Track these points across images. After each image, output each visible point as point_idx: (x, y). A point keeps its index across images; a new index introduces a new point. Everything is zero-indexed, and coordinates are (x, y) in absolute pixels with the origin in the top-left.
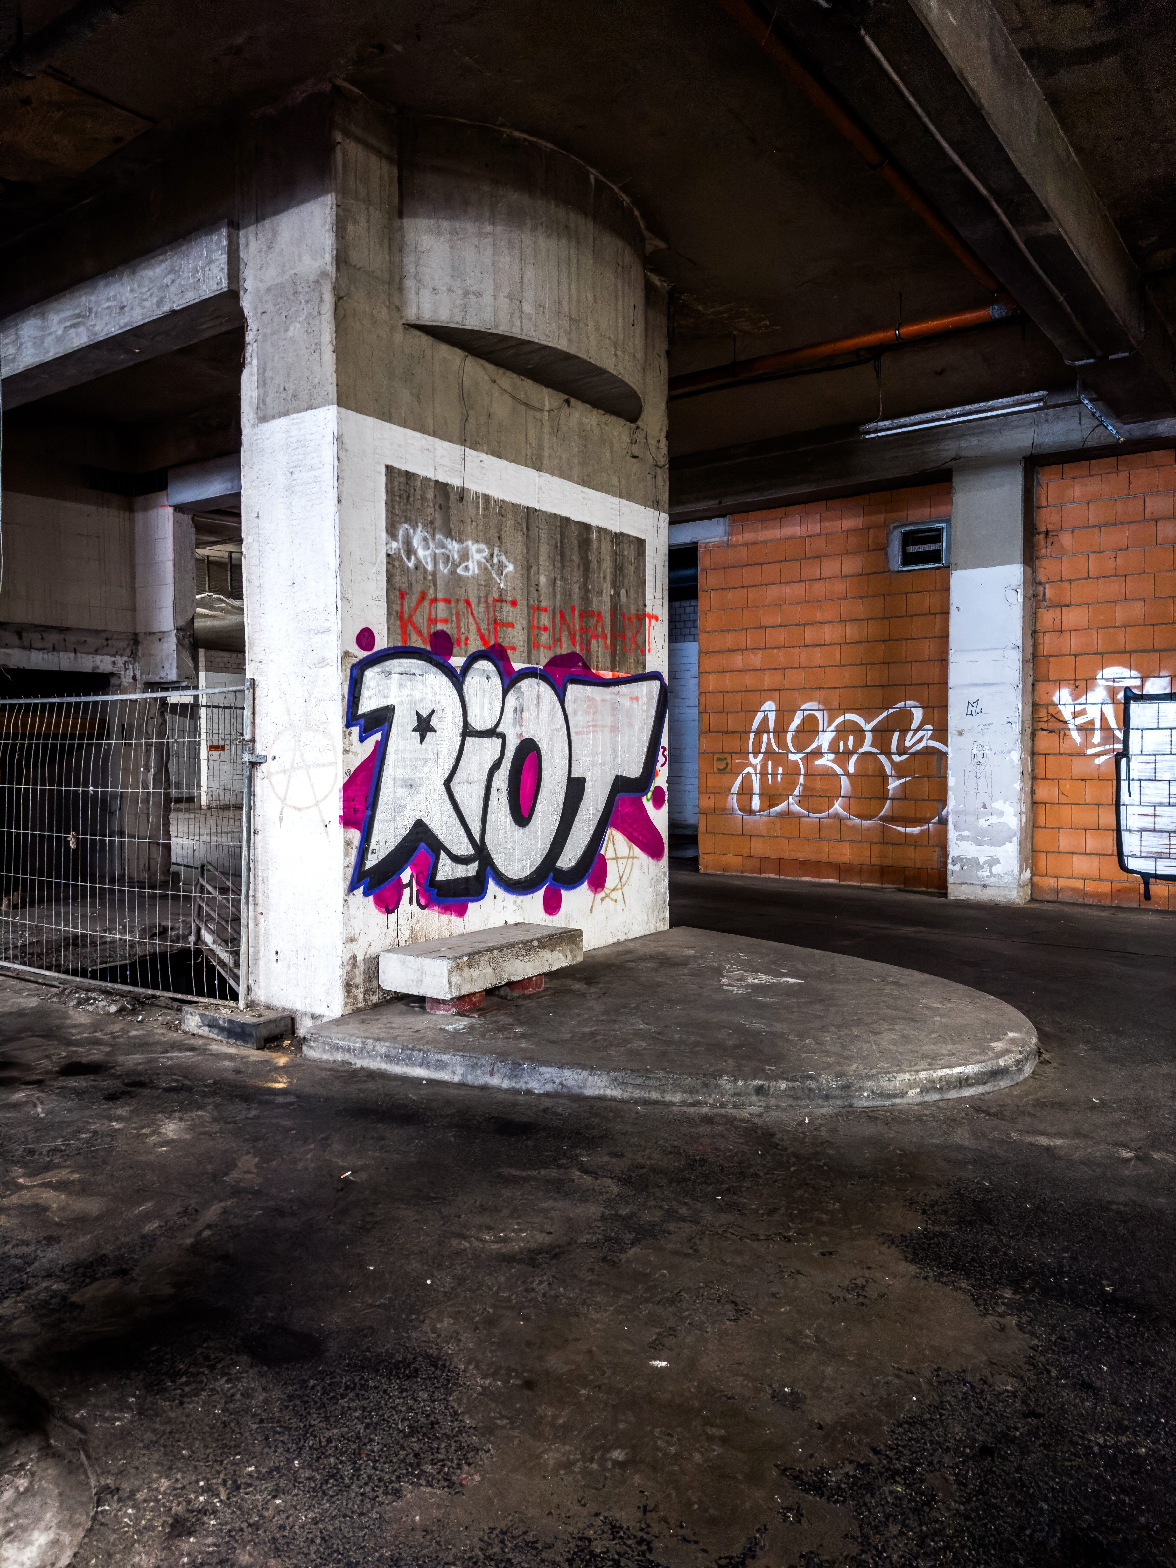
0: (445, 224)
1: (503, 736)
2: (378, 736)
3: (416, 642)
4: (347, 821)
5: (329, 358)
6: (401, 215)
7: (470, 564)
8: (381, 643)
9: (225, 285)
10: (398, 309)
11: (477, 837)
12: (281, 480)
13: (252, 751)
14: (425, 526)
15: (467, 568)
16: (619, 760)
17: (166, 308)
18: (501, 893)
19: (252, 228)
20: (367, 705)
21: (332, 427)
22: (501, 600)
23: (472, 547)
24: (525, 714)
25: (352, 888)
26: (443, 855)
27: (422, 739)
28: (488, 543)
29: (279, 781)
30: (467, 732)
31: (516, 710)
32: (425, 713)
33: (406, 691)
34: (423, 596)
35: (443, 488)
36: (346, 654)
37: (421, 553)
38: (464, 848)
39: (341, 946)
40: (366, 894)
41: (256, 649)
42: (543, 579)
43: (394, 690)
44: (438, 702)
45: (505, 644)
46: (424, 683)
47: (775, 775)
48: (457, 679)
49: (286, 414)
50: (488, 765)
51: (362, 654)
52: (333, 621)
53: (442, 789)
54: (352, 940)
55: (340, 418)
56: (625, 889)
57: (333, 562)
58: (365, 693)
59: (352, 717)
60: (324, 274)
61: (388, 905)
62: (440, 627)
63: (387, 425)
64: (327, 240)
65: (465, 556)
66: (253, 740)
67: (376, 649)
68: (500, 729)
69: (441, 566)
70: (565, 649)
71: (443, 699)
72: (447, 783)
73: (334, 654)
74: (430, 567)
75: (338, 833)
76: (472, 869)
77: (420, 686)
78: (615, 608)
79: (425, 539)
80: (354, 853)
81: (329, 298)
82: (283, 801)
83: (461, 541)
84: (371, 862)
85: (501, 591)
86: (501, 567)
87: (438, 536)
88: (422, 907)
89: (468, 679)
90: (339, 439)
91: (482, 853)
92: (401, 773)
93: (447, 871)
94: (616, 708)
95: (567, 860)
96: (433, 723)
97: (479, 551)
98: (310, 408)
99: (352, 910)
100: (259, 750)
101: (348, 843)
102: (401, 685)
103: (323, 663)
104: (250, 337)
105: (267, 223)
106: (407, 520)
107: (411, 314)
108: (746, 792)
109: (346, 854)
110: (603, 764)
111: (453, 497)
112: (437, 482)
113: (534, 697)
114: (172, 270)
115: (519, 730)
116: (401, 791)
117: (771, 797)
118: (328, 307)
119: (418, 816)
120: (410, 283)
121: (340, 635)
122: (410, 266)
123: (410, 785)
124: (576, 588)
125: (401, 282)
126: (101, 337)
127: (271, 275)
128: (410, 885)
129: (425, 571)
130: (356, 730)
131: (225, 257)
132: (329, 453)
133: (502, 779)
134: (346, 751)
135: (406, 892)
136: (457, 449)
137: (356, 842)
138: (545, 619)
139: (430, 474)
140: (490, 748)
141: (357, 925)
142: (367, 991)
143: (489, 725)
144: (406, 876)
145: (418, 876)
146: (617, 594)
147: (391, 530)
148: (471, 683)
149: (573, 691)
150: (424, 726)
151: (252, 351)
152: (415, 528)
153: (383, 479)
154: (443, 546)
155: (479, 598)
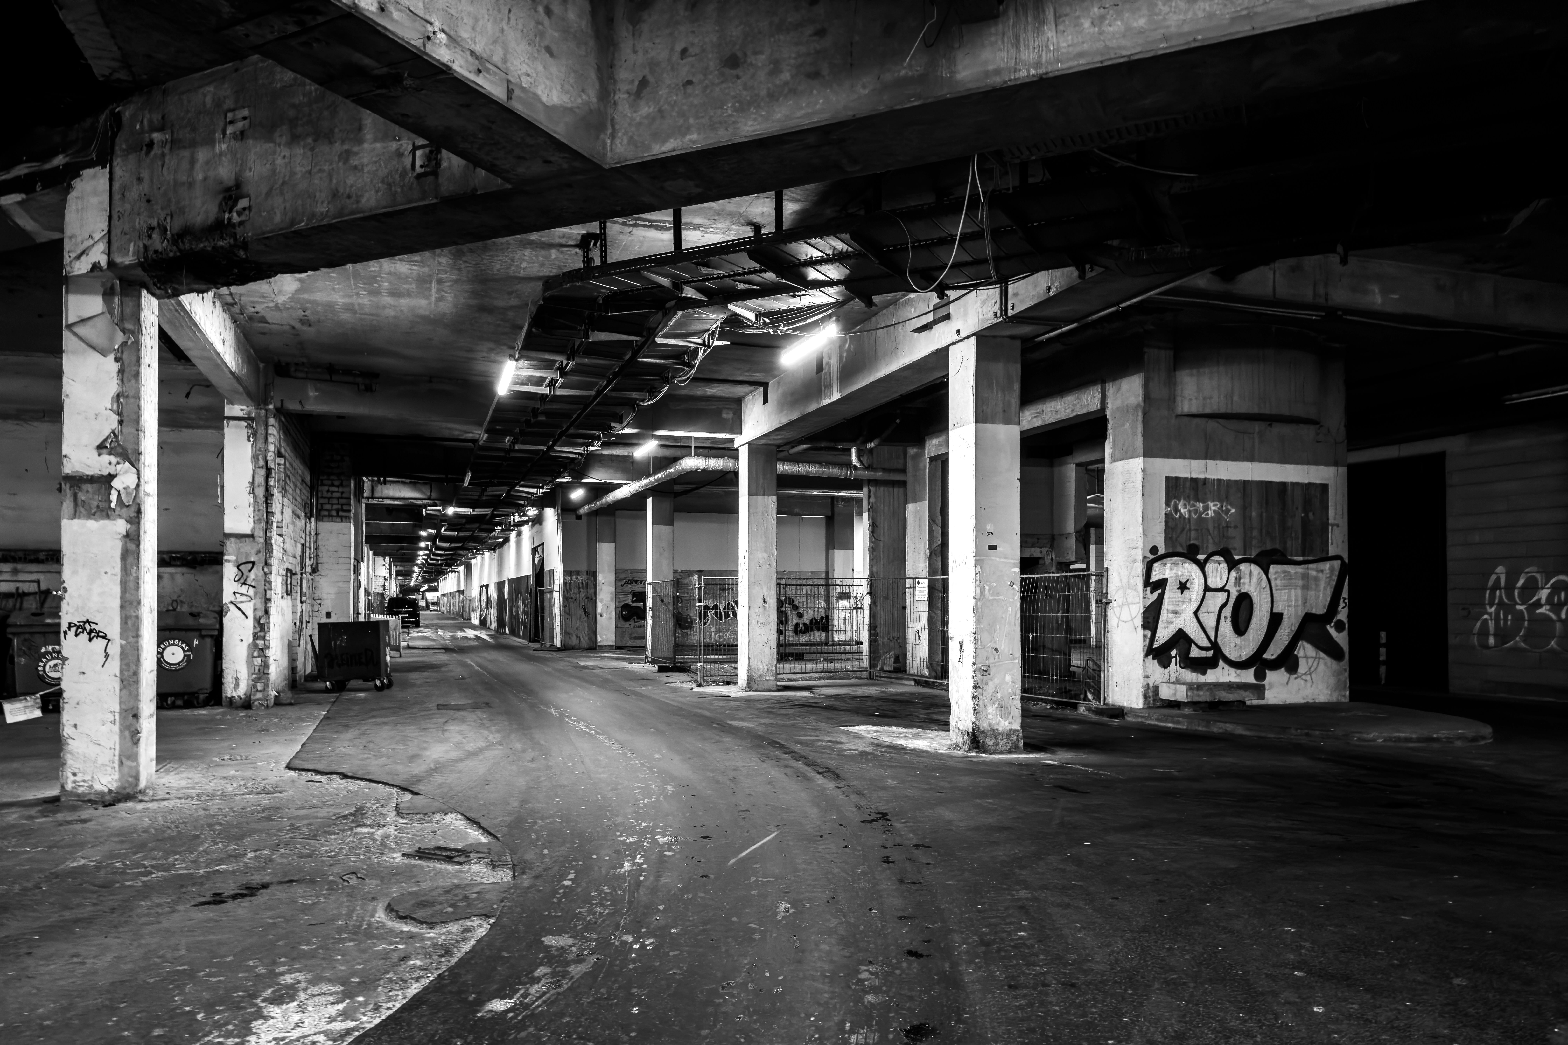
0: (1195, 371)
1: (1228, 591)
2: (1159, 591)
3: (1180, 550)
4: (1145, 627)
5: (1140, 439)
6: (1175, 370)
7: (1209, 512)
8: (1162, 551)
9: (1099, 407)
10: (1173, 410)
11: (1213, 638)
12: (1120, 487)
13: (1107, 597)
14: (1185, 499)
15: (1208, 514)
16: (1308, 604)
17: (1075, 414)
18: (1227, 667)
19: (1111, 384)
20: (1154, 578)
21: (1141, 466)
22: (1227, 527)
23: (1211, 504)
24: (1242, 581)
25: (1146, 655)
26: (1193, 645)
27: (1182, 593)
28: (1221, 501)
29: (1117, 610)
30: (1207, 589)
31: (1236, 578)
32: (1183, 581)
33: (1174, 571)
34: (1183, 529)
35: (1194, 481)
36: (1145, 557)
37: (1182, 511)
38: (1205, 643)
39: (1142, 679)
40: (1153, 658)
41: (1109, 555)
42: (1254, 514)
43: (1168, 571)
44: (1190, 576)
45: (1230, 547)
46: (1183, 567)
47: (1506, 619)
48: (1202, 566)
49: (1123, 459)
50: (1219, 605)
51: (1152, 557)
52: (1140, 544)
53: (1193, 615)
54: (1147, 677)
55: (1144, 462)
56: (1313, 675)
57: (1140, 520)
58: (1154, 573)
59: (1147, 583)
60: (1138, 405)
61: (1165, 664)
62: (1192, 542)
63: (1166, 460)
64: (1140, 391)
65: (1206, 508)
66: (1107, 593)
67: (1159, 554)
68: (1226, 588)
69: (1193, 515)
70: (1269, 547)
71: (1193, 574)
72: (1196, 613)
73: (1140, 557)
74: (1187, 516)
75: (1140, 632)
76: (1210, 654)
77: (1181, 569)
78: (1305, 522)
79: (1185, 505)
80: (1148, 640)
81: (1140, 414)
82: (1119, 618)
83: (1203, 502)
84: (1156, 645)
85: (1227, 522)
86: (1228, 511)
87: (1192, 502)
88: (1182, 668)
89: (1208, 565)
90: (1144, 471)
91: (1215, 646)
92: (1171, 607)
93: (1194, 653)
94: (1305, 577)
95: (1271, 654)
96: (1188, 585)
97: (1214, 506)
98: (1132, 458)
99: (1147, 664)
100: (1109, 597)
101: (1145, 636)
102: (1171, 569)
103: (1135, 561)
104: (1109, 426)
105: (1117, 382)
106: (1175, 498)
107: (1179, 411)
108: (1484, 633)
109: (1144, 641)
110: (1296, 606)
111: (1200, 484)
112: (1192, 479)
113: (1248, 573)
114: (1078, 398)
115: (1238, 588)
116: (1171, 615)
117: (1503, 636)
118: (1140, 418)
119: (1180, 627)
120: (1179, 399)
121: (1143, 549)
122: (1178, 392)
123: (1175, 613)
124: (1276, 517)
125: (1175, 398)
126: (1047, 423)
127: (1119, 403)
128: (1175, 657)
129: (1185, 518)
130: (1149, 589)
131: (1099, 396)
132: (1139, 476)
133: (1228, 612)
134: (1144, 598)
135: (1174, 660)
136: (1203, 462)
137: (1149, 636)
138: (1255, 533)
139: (1188, 476)
140: (1221, 597)
141: (1149, 672)
142: (1154, 700)
143: (1220, 586)
144: (1173, 653)
145: (1179, 653)
146: (1307, 515)
147: (1167, 504)
148: (1209, 567)
149: (1273, 569)
150: (1183, 587)
151: (1110, 433)
152: (1179, 501)
153: (1164, 483)
154: (1195, 506)
155: (1214, 527)
